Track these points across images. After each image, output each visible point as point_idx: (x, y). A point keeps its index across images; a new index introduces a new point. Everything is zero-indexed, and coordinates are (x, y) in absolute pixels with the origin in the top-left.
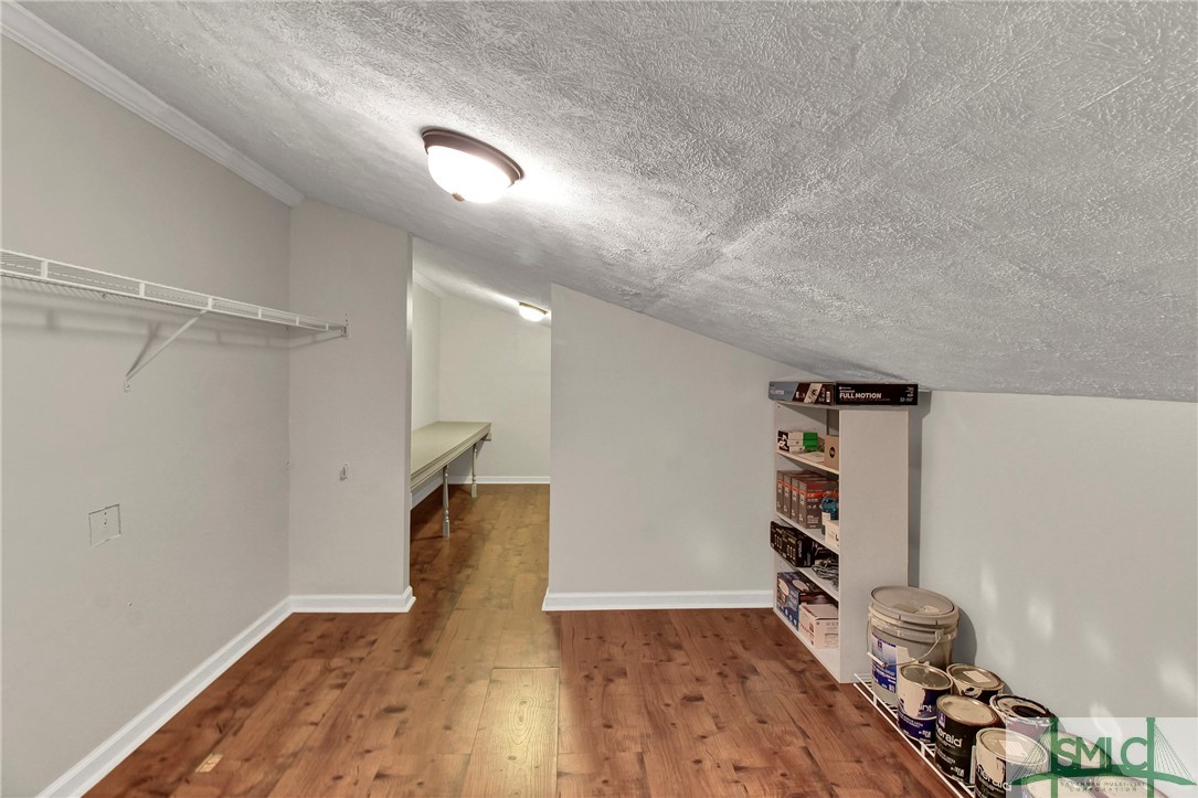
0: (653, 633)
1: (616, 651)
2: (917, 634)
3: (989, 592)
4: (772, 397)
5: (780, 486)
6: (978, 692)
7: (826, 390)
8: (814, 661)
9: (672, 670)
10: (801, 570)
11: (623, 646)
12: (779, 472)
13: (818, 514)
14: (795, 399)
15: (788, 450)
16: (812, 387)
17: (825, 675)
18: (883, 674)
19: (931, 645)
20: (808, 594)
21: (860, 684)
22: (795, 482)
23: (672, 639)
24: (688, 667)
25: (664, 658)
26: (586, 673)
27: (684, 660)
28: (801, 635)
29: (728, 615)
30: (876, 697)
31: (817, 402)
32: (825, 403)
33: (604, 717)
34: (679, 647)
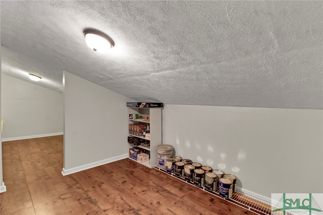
0: (103, 171)
1: (96, 179)
2: (168, 153)
3: (178, 142)
4: (127, 106)
5: (130, 128)
6: (179, 160)
7: (147, 104)
8: (144, 166)
9: (115, 178)
10: (138, 146)
11: (97, 177)
12: (129, 124)
13: (142, 133)
14: (136, 106)
15: (132, 119)
16: (142, 103)
17: (147, 168)
18: (161, 163)
19: (170, 154)
20: (139, 152)
21: (155, 167)
22: (135, 126)
23: (110, 171)
24: (118, 176)
25: (111, 176)
26: (92, 187)
27: (116, 175)
28: (138, 161)
29: (119, 162)
30: (160, 168)
31: (144, 107)
32: (147, 107)
33: (105, 194)
34: (112, 172)
